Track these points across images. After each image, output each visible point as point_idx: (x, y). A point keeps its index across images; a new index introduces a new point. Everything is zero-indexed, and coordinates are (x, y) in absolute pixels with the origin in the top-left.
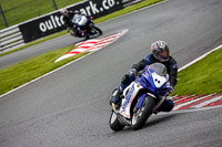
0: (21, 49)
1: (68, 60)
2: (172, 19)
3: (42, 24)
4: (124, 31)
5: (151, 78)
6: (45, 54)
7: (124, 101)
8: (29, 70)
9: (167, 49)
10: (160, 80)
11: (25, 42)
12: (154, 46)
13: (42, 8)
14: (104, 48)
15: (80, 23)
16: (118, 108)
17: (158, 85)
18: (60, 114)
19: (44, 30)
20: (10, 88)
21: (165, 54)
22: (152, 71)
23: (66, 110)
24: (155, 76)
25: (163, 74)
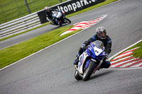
5: (93, 50)
8: (44, 41)
9: (105, 32)
10: (98, 51)
11: (42, 23)
12: (97, 30)
14: (92, 27)
17: (97, 54)
20: (32, 52)
21: (103, 35)
22: (94, 46)
24: (95, 49)
25: (101, 47)
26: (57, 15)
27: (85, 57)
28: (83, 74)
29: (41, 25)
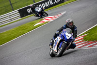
0: (19, 20)
1: (40, 25)
2: (85, 7)
3: (28, 9)
4: (64, 12)
6: (30, 23)
7: (54, 44)
9: (72, 22)
12: (67, 21)
13: (29, 2)
14: (55, 20)
15: (38, 11)
16: (52, 48)
17: (68, 38)
18: (36, 49)
19: (29, 12)
20: (14, 37)
21: (71, 24)
22: (66, 32)
23: (39, 47)
25: (70, 33)
26: (38, 10)
27: (59, 40)
28: (57, 52)
29: (20, 18)
